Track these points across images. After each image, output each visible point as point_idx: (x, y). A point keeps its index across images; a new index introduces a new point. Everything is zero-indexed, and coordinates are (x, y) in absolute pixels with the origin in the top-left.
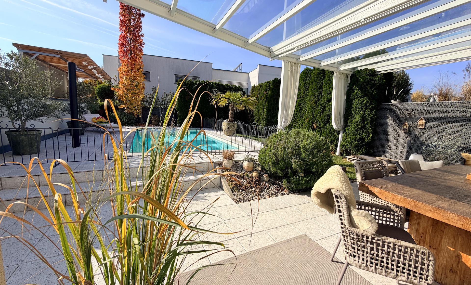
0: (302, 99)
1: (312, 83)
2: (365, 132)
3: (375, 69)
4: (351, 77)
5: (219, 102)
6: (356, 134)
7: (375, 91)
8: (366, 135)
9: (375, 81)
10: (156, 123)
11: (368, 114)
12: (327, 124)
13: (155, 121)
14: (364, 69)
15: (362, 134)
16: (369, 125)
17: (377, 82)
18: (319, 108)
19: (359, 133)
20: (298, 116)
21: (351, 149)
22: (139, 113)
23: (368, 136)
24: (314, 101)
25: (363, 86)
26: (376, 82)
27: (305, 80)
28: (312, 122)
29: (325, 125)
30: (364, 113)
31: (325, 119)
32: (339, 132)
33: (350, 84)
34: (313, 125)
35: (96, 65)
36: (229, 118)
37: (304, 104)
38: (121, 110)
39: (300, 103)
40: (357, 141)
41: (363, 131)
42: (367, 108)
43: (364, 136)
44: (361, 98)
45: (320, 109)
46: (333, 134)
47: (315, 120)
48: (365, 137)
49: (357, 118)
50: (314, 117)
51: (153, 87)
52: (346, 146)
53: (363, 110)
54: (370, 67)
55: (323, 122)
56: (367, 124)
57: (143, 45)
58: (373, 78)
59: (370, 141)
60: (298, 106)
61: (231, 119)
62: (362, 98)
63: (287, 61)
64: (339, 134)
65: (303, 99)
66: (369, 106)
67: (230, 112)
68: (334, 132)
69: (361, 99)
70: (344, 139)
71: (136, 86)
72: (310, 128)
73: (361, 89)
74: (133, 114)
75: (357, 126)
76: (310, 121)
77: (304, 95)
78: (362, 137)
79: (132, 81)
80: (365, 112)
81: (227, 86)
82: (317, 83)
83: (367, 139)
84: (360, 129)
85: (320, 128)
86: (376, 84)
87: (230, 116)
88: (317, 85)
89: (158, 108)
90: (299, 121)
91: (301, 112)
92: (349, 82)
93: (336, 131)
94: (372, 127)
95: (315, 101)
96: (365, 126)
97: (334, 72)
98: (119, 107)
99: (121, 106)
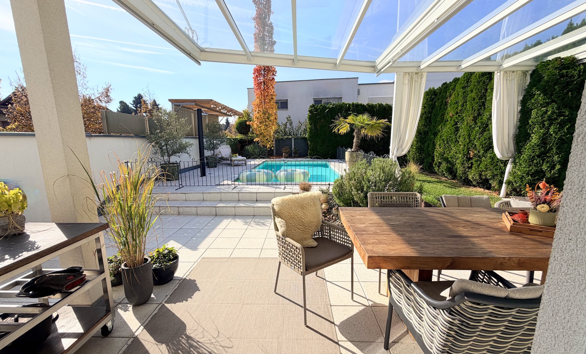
0: (459, 116)
1: (472, 91)
2: (547, 162)
3: (576, 56)
4: (531, 75)
5: (341, 129)
6: (531, 165)
7: (570, 93)
8: (548, 167)
9: (570, 77)
10: (287, 155)
11: (554, 132)
12: (488, 150)
13: (286, 153)
14: (552, 59)
15: (542, 165)
16: (554, 150)
17: (576, 78)
18: (478, 128)
19: (537, 163)
20: (452, 140)
21: (521, 188)
22: (272, 145)
23: (553, 167)
24: (471, 118)
25: (547, 88)
26: (574, 78)
27: (466, 87)
28: (468, 149)
29: (486, 151)
30: (548, 131)
31: (485, 143)
32: (505, 163)
33: (528, 86)
34: (470, 152)
35: (223, 105)
36: (354, 147)
37: (461, 123)
38: (256, 143)
39: (456, 121)
40: (531, 175)
41: (543, 160)
42: (553, 123)
43: (544, 167)
44: (542, 107)
45: (480, 129)
46: (497, 165)
47: (473, 144)
48: (547, 169)
49: (535, 139)
50: (470, 141)
51: (288, 117)
52: (514, 183)
53: (546, 125)
54: (563, 55)
55: (483, 147)
56: (552, 149)
57: (276, 73)
58: (567, 72)
59: (556, 175)
60: (452, 126)
61: (356, 148)
62: (544, 107)
63: (400, 73)
64: (505, 165)
65: (460, 114)
66: (556, 119)
67: (355, 140)
68: (497, 162)
69: (543, 109)
70: (512, 174)
71: (268, 118)
72: (464, 157)
73: (545, 92)
74: (266, 147)
75: (533, 152)
76: (464, 147)
77: (462, 110)
78: (541, 169)
79: (264, 113)
80: (549, 129)
81: (369, 105)
82: (479, 89)
83: (550, 173)
84: (539, 156)
85: (479, 157)
86: (574, 81)
87: (354, 145)
88: (478, 93)
89: (291, 139)
90: (453, 147)
91: (457, 134)
92: (528, 83)
93: (501, 161)
94: (561, 154)
95: (474, 117)
96: (548, 152)
97: (496, 72)
98: (254, 140)
99: (256, 139)
